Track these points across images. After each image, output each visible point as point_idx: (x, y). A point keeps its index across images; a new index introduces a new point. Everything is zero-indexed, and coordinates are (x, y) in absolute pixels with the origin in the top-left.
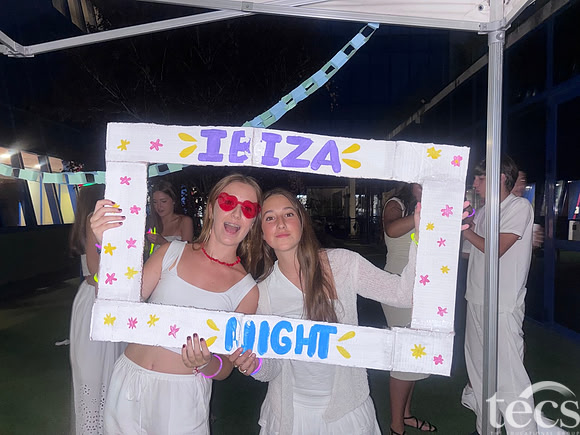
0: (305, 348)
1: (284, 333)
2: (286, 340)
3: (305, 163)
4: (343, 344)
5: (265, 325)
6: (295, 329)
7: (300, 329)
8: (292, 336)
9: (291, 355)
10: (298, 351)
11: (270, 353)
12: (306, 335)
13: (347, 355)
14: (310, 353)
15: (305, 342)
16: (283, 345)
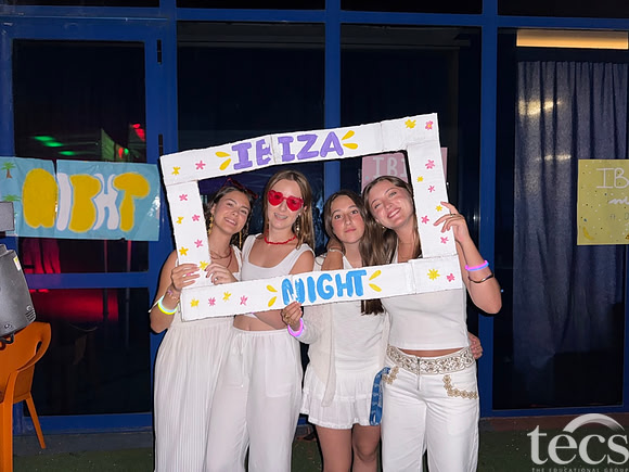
0: (345, 291)
1: (326, 283)
2: (329, 288)
3: (316, 154)
4: (373, 282)
5: (310, 279)
6: (334, 278)
7: (338, 277)
8: (333, 284)
9: (335, 298)
10: (340, 294)
11: (319, 300)
12: (344, 281)
13: (379, 290)
14: (350, 294)
15: (344, 286)
16: (327, 292)
